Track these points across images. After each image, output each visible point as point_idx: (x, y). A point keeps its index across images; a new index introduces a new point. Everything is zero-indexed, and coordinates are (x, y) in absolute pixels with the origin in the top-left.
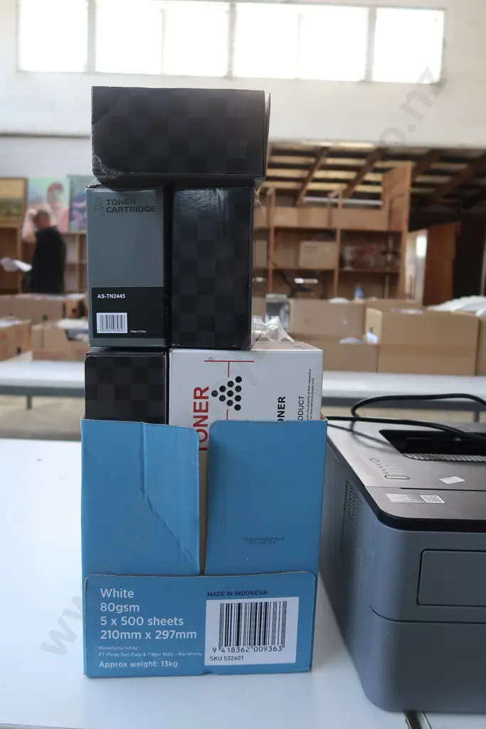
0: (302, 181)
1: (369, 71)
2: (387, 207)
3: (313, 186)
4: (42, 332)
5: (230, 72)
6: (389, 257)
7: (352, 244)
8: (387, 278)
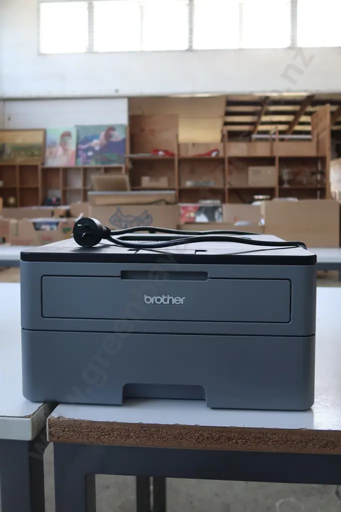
0: (253, 124)
1: (294, 40)
2: (315, 140)
3: (261, 128)
4: (17, 225)
5: (191, 47)
6: (319, 177)
7: (288, 167)
8: (319, 193)
